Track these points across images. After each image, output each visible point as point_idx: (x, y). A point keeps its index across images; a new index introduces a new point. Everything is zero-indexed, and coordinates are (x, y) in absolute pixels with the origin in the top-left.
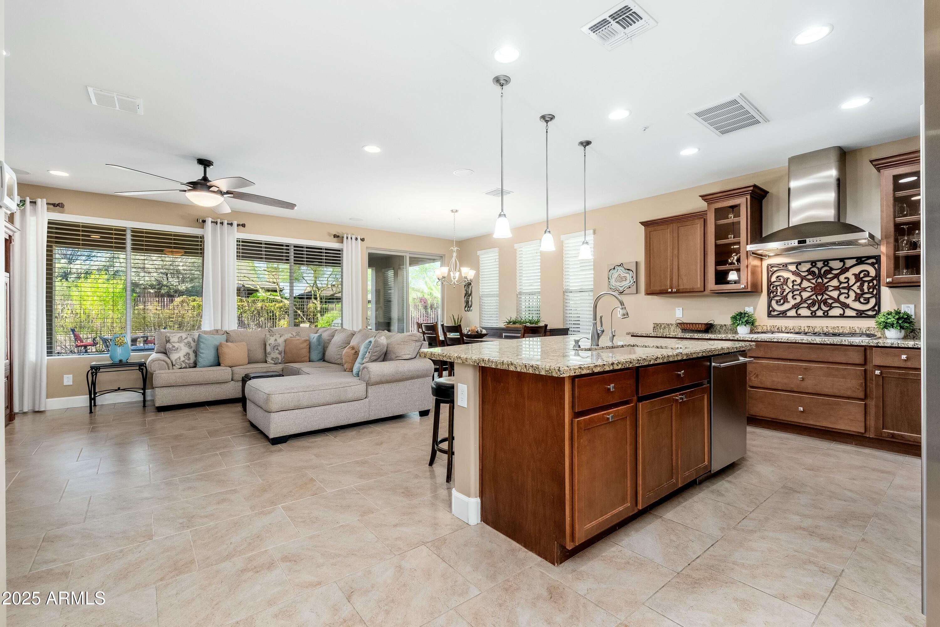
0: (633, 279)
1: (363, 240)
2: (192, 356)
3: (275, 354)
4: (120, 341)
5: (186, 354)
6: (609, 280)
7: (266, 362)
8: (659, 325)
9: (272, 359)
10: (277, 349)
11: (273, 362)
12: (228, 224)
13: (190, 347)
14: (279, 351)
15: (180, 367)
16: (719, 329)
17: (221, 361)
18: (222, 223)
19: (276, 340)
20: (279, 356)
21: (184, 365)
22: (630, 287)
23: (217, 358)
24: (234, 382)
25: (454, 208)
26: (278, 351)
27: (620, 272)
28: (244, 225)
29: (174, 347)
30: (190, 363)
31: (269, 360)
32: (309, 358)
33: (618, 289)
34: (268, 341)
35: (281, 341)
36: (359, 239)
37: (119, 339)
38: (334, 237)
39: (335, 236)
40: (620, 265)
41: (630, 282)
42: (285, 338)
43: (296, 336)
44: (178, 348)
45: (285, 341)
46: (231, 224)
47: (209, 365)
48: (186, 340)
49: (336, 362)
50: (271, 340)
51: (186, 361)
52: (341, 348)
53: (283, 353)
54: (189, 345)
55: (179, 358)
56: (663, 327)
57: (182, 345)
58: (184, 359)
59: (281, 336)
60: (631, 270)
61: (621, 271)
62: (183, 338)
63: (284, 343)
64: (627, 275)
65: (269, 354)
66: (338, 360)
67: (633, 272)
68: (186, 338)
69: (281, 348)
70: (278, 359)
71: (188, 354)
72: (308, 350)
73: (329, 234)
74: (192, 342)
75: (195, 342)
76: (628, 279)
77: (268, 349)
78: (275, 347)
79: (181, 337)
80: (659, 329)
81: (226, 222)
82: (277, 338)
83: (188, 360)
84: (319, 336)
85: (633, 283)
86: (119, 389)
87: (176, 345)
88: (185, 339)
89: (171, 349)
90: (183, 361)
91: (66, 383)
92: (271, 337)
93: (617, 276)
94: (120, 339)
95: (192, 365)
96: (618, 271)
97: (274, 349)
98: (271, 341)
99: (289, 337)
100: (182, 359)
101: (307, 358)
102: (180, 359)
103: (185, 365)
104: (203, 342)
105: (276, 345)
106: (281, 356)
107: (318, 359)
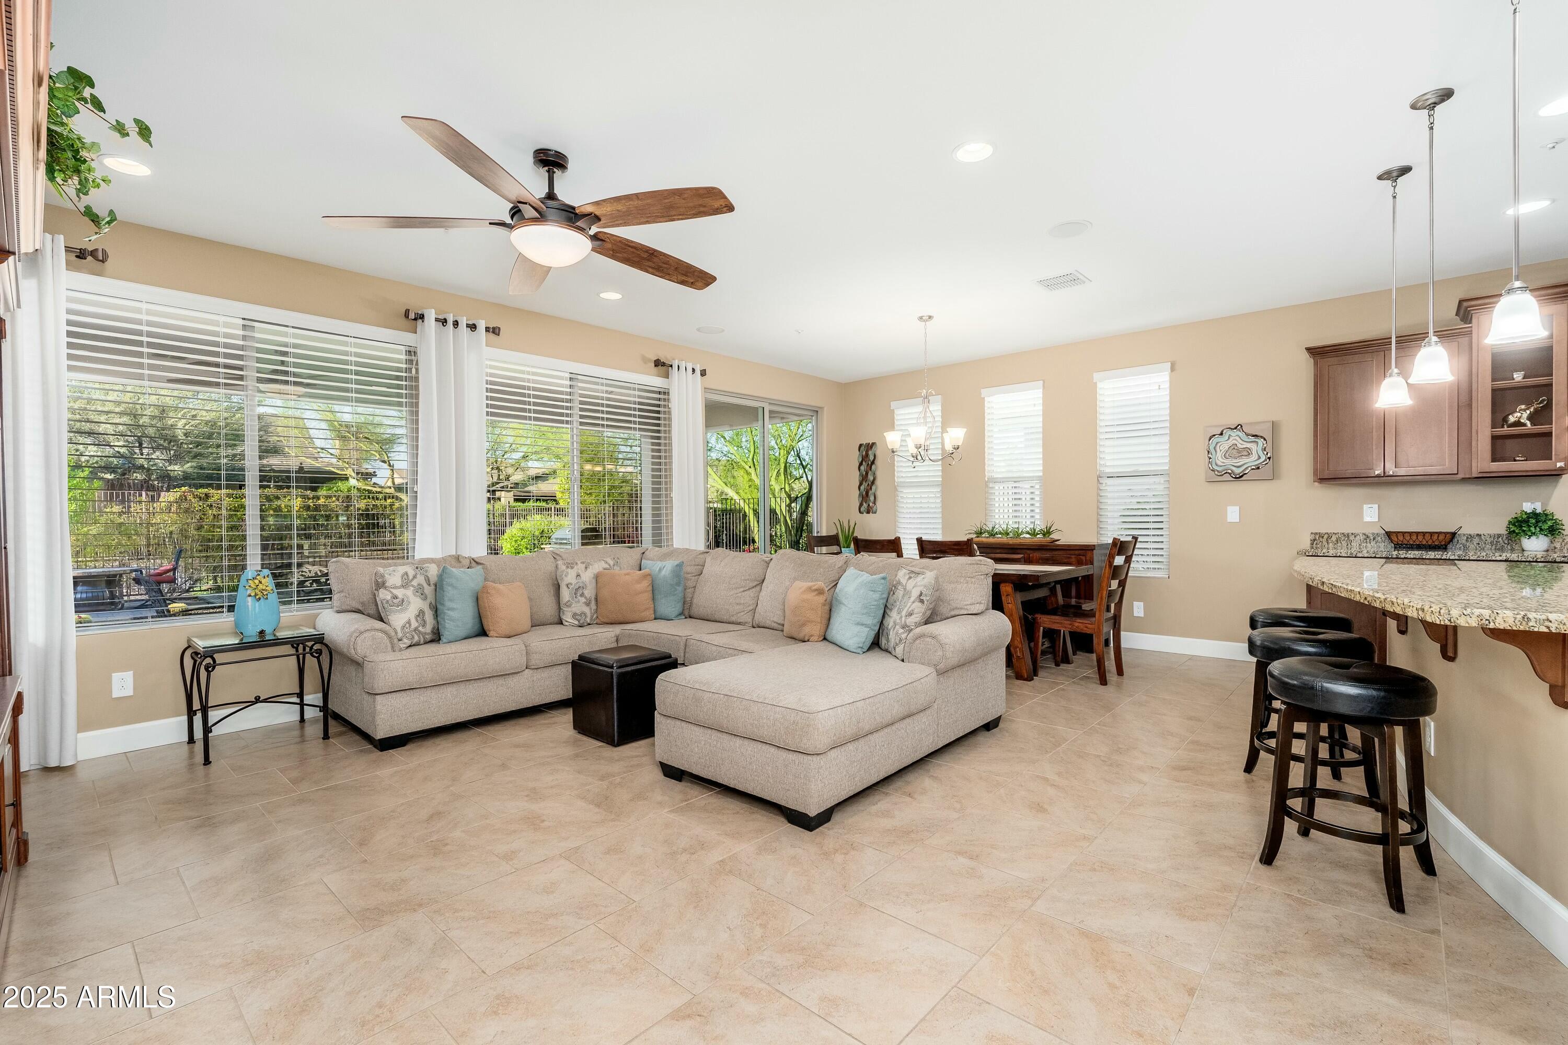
0: (1265, 453)
1: (703, 373)
2: (429, 616)
3: (579, 606)
4: (261, 587)
5: (419, 614)
6: (1210, 456)
7: (560, 622)
8: (1326, 536)
9: (574, 616)
10: (582, 595)
11: (576, 622)
12: (468, 326)
13: (424, 597)
14: (586, 598)
15: (408, 643)
16: (1464, 542)
17: (486, 628)
18: (456, 324)
19: (578, 575)
20: (587, 610)
21: (417, 639)
22: (1258, 468)
23: (477, 620)
24: (531, 671)
25: (925, 314)
26: (583, 600)
27: (1235, 440)
28: (497, 331)
29: (396, 597)
30: (426, 634)
31: (567, 618)
32: (655, 611)
33: (1230, 471)
34: (565, 578)
35: (587, 576)
36: (698, 372)
37: (257, 582)
38: (656, 366)
39: (658, 363)
40: (1236, 428)
41: (1259, 458)
42: (596, 571)
43: (614, 565)
44: (403, 601)
45: (597, 577)
46: (473, 327)
47: (464, 637)
48: (415, 580)
49: (733, 619)
50: (569, 576)
51: (420, 629)
52: (742, 589)
53: (593, 602)
54: (421, 592)
55: (409, 622)
56: (1334, 538)
57: (409, 592)
58: (417, 624)
59: (586, 568)
60: (1261, 437)
61: (1237, 438)
62: (411, 577)
63: (594, 581)
64: (1253, 446)
65: (569, 606)
66: (739, 615)
67: (1265, 439)
68: (415, 577)
69: (589, 592)
70: (585, 614)
71: (422, 612)
72: (650, 595)
73: (645, 360)
74: (425, 585)
75: (429, 585)
76: (1254, 452)
77: (566, 595)
78: (578, 591)
79: (406, 574)
80: (1325, 543)
81: (464, 322)
82: (580, 571)
83: (423, 626)
84: (677, 566)
85: (1266, 460)
86: (258, 700)
87: (400, 593)
88: (412, 580)
89: (390, 602)
90: (416, 629)
91: (116, 694)
92: (569, 570)
93: (1227, 448)
94: (260, 582)
95: (428, 637)
96: (1231, 439)
97: (576, 594)
98: (569, 578)
99: (601, 569)
100: (414, 624)
101: (650, 614)
102: (410, 625)
103: (419, 637)
104: (452, 585)
105: (579, 587)
106: (591, 609)
107: (677, 613)
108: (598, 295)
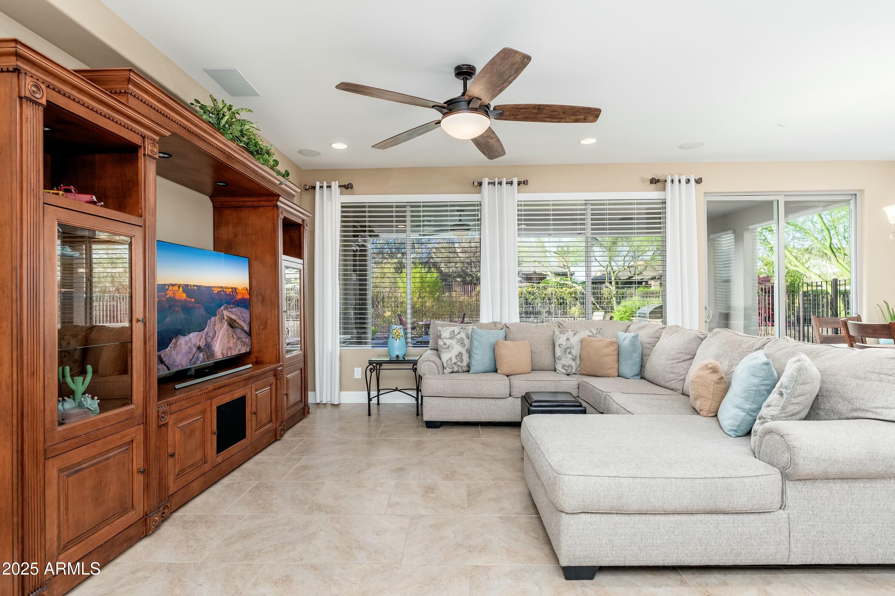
1: (698, 181)
2: (465, 357)
3: (567, 360)
4: (397, 333)
5: (459, 354)
7: (555, 370)
9: (564, 366)
10: (570, 353)
11: (565, 372)
12: (507, 183)
13: (463, 345)
14: (572, 355)
15: (451, 370)
17: (498, 367)
18: (500, 183)
19: (568, 339)
20: (573, 363)
21: (456, 369)
23: (493, 362)
24: (513, 399)
26: (571, 356)
28: (525, 183)
29: (445, 344)
30: (463, 366)
31: (559, 367)
32: (618, 370)
34: (558, 341)
35: (575, 340)
36: (692, 181)
37: (395, 331)
38: (651, 183)
39: (653, 181)
42: (581, 338)
43: (596, 334)
44: (449, 346)
45: (582, 341)
46: (511, 183)
47: (484, 370)
48: (459, 335)
49: (668, 385)
50: (561, 339)
51: (459, 363)
52: (677, 361)
53: (578, 359)
54: (461, 342)
55: (451, 359)
57: (454, 342)
58: (456, 360)
59: (574, 334)
62: (456, 334)
63: (580, 344)
65: (560, 360)
66: (672, 382)
68: (459, 333)
69: (576, 352)
70: (572, 367)
71: (460, 354)
72: (615, 358)
73: (643, 180)
74: (465, 339)
75: (468, 339)
77: (558, 352)
78: (567, 350)
79: (454, 331)
81: (504, 181)
82: (569, 336)
83: (461, 362)
84: (633, 337)
86: (396, 390)
87: (448, 342)
88: (457, 335)
89: (442, 347)
90: (455, 364)
91: (356, 377)
92: (562, 335)
94: (397, 331)
95: (465, 369)
97: (565, 352)
98: (561, 340)
99: (586, 336)
100: (454, 360)
101: (614, 372)
102: (451, 361)
103: (458, 368)
104: (477, 340)
105: (568, 347)
106: (576, 363)
107: (633, 374)
108: (579, 142)
